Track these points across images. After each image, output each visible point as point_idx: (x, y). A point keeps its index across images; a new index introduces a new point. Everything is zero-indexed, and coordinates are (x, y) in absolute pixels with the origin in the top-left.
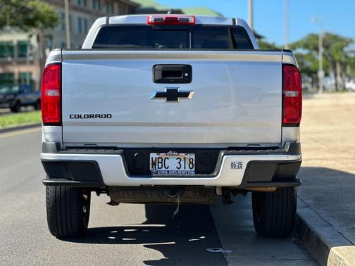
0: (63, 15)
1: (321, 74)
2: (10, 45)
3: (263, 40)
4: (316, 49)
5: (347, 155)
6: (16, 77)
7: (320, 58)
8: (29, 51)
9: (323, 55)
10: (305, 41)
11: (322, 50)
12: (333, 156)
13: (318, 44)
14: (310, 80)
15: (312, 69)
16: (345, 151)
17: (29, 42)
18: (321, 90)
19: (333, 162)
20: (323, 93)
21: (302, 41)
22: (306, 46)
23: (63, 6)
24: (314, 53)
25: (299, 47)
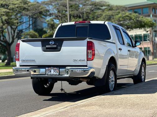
8: (148, 38)
17: (148, 34)
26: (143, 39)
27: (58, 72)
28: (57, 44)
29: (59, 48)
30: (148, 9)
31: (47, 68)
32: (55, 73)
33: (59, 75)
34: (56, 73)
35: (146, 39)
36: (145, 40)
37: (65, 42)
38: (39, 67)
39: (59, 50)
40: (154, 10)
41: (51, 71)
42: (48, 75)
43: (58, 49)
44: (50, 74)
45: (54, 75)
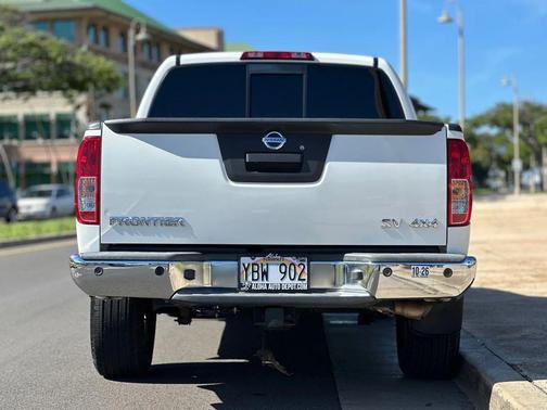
0: (126, 75)
1: (517, 165)
2: (45, 119)
3: (430, 114)
4: (510, 126)
5: (526, 267)
6: (54, 169)
7: (516, 141)
8: (73, 129)
9: (520, 136)
10: (493, 114)
11: (518, 128)
12: (506, 267)
13: (512, 119)
14: (502, 174)
15: (505, 157)
16: (524, 262)
17: (74, 115)
18: (517, 189)
19: (503, 274)
20: (520, 193)
21: (488, 114)
22: (494, 122)
23: (126, 61)
24: (508, 133)
25: (484, 123)
26: (54, 131)
27: (305, 276)
28: (302, 147)
29: (312, 164)
30: (72, 24)
31: (246, 260)
32: (287, 280)
33: (310, 290)
34: (296, 281)
35: (66, 132)
36: (62, 136)
37: (338, 142)
38: (204, 253)
39: (315, 177)
40: (92, 31)
41: (265, 274)
42: (250, 290)
43: (308, 171)
44: (261, 284)
45: (285, 291)
